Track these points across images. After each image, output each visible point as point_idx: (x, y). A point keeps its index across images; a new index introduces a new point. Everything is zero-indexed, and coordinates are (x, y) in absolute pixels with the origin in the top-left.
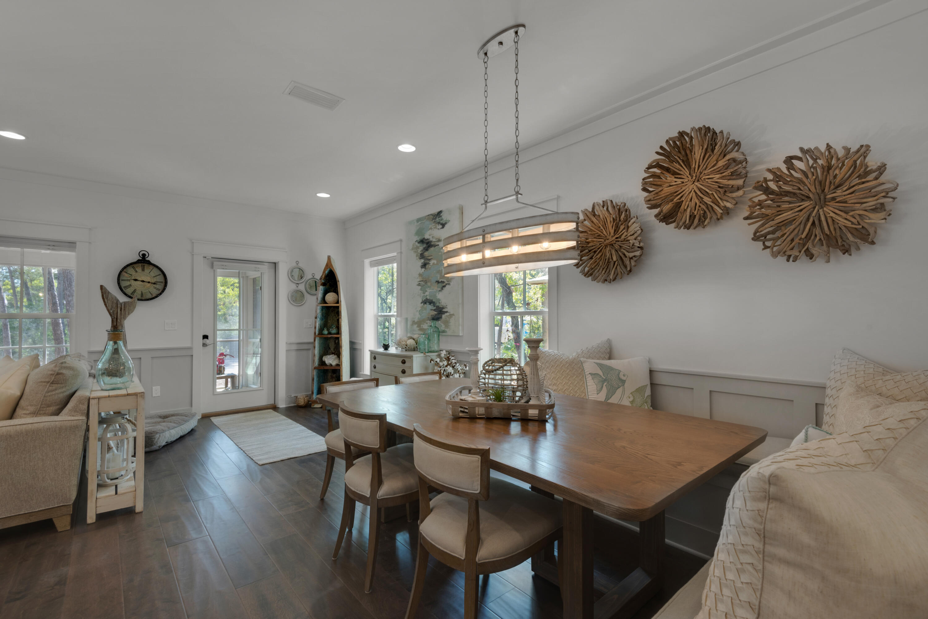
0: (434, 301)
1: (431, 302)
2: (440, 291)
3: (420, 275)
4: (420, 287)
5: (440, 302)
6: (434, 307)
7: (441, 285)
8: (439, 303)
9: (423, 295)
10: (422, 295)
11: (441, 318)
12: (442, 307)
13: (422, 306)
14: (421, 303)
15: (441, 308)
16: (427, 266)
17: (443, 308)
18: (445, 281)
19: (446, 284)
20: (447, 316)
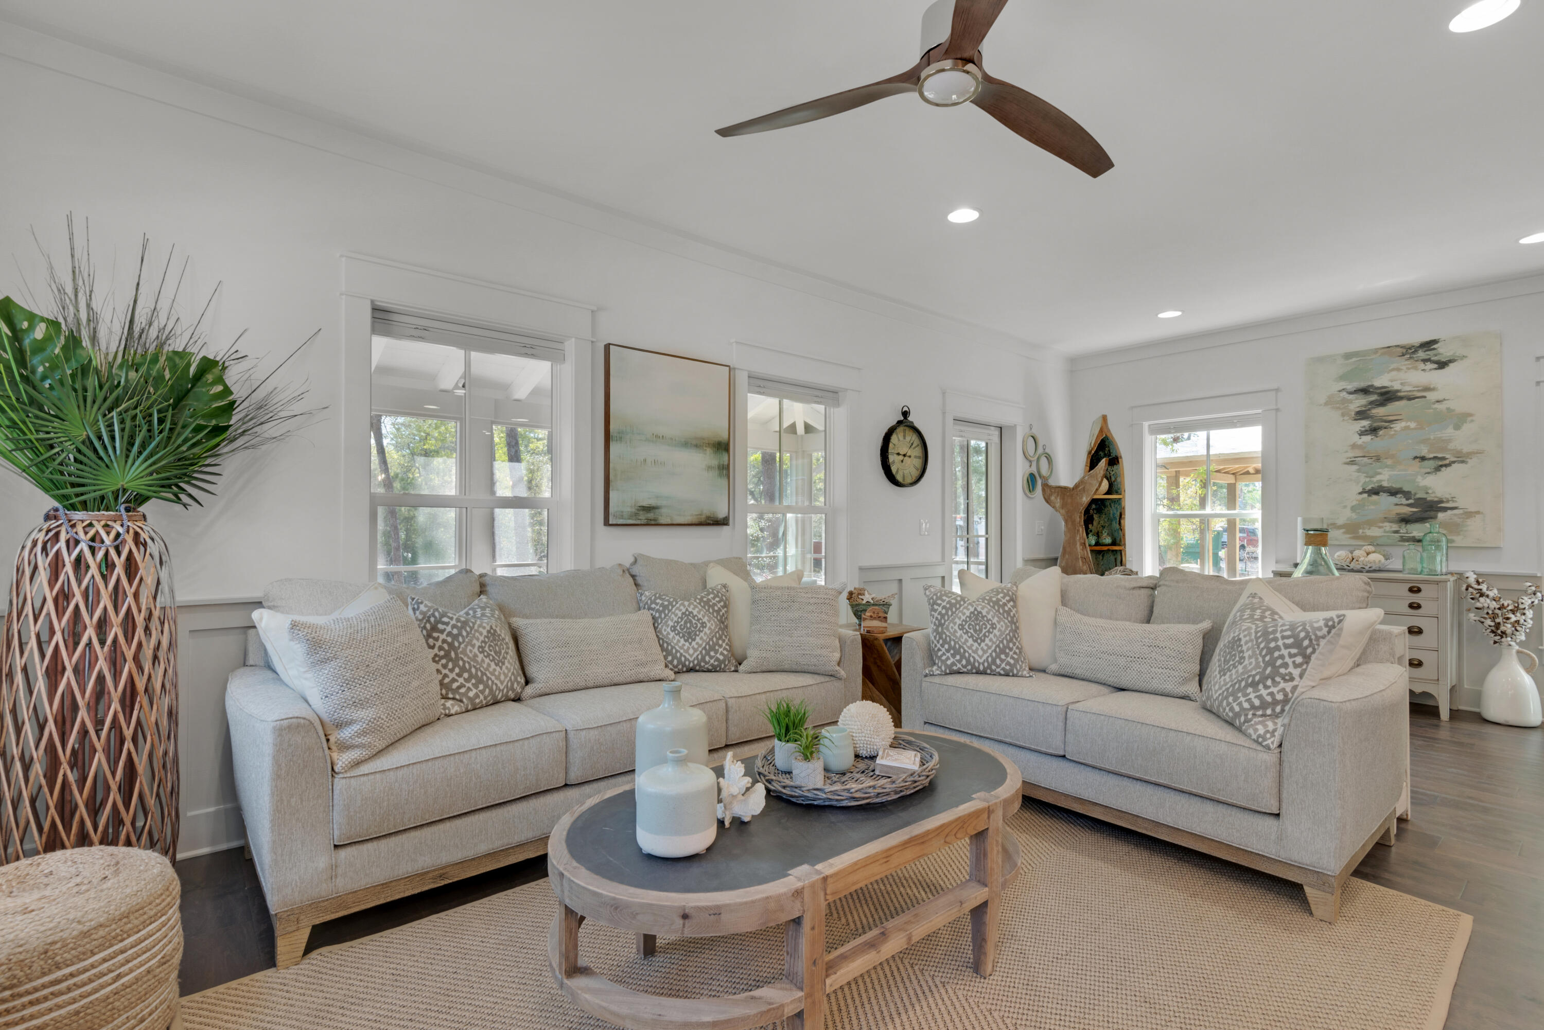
0: (1406, 489)
1: (1393, 492)
2: (1428, 473)
3: (1354, 446)
4: (1355, 467)
5: (1430, 491)
6: (1407, 499)
7: (1433, 464)
8: (1427, 493)
9: (1368, 480)
10: (1363, 479)
11: (1435, 517)
12: (1436, 499)
13: (1363, 499)
14: (1360, 493)
15: (1432, 501)
16: (1381, 433)
17: (1441, 502)
18: (1447, 456)
19: (1454, 462)
20: (1455, 515)
